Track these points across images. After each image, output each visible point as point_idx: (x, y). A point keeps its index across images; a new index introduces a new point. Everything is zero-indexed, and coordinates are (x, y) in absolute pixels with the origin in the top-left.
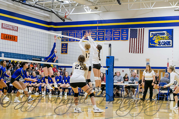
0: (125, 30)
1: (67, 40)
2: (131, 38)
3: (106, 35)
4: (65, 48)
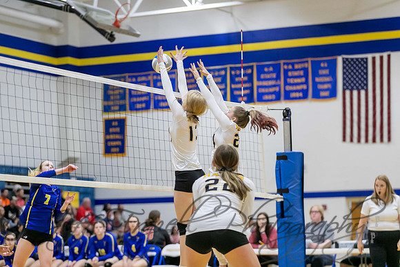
0: (324, 61)
2: (348, 92)
3: (261, 83)
4: (118, 137)
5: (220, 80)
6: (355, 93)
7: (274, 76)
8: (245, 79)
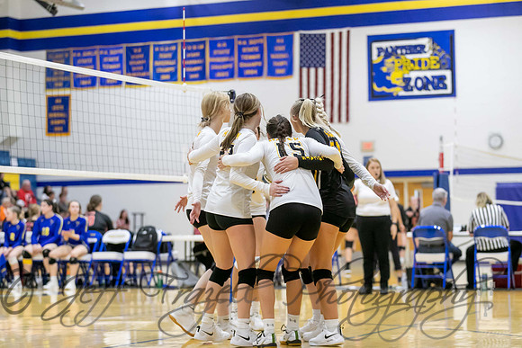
0: (280, 37)
1: (66, 85)
2: (305, 70)
3: (214, 60)
5: (170, 55)
6: (312, 70)
7: (228, 52)
8: (197, 54)
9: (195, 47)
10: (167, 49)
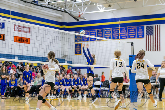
0: (140, 27)
3: (121, 33)
4: (79, 49)
5: (109, 32)
6: (150, 36)
7: (125, 31)
8: (117, 32)
9: (116, 30)
10: (108, 30)
